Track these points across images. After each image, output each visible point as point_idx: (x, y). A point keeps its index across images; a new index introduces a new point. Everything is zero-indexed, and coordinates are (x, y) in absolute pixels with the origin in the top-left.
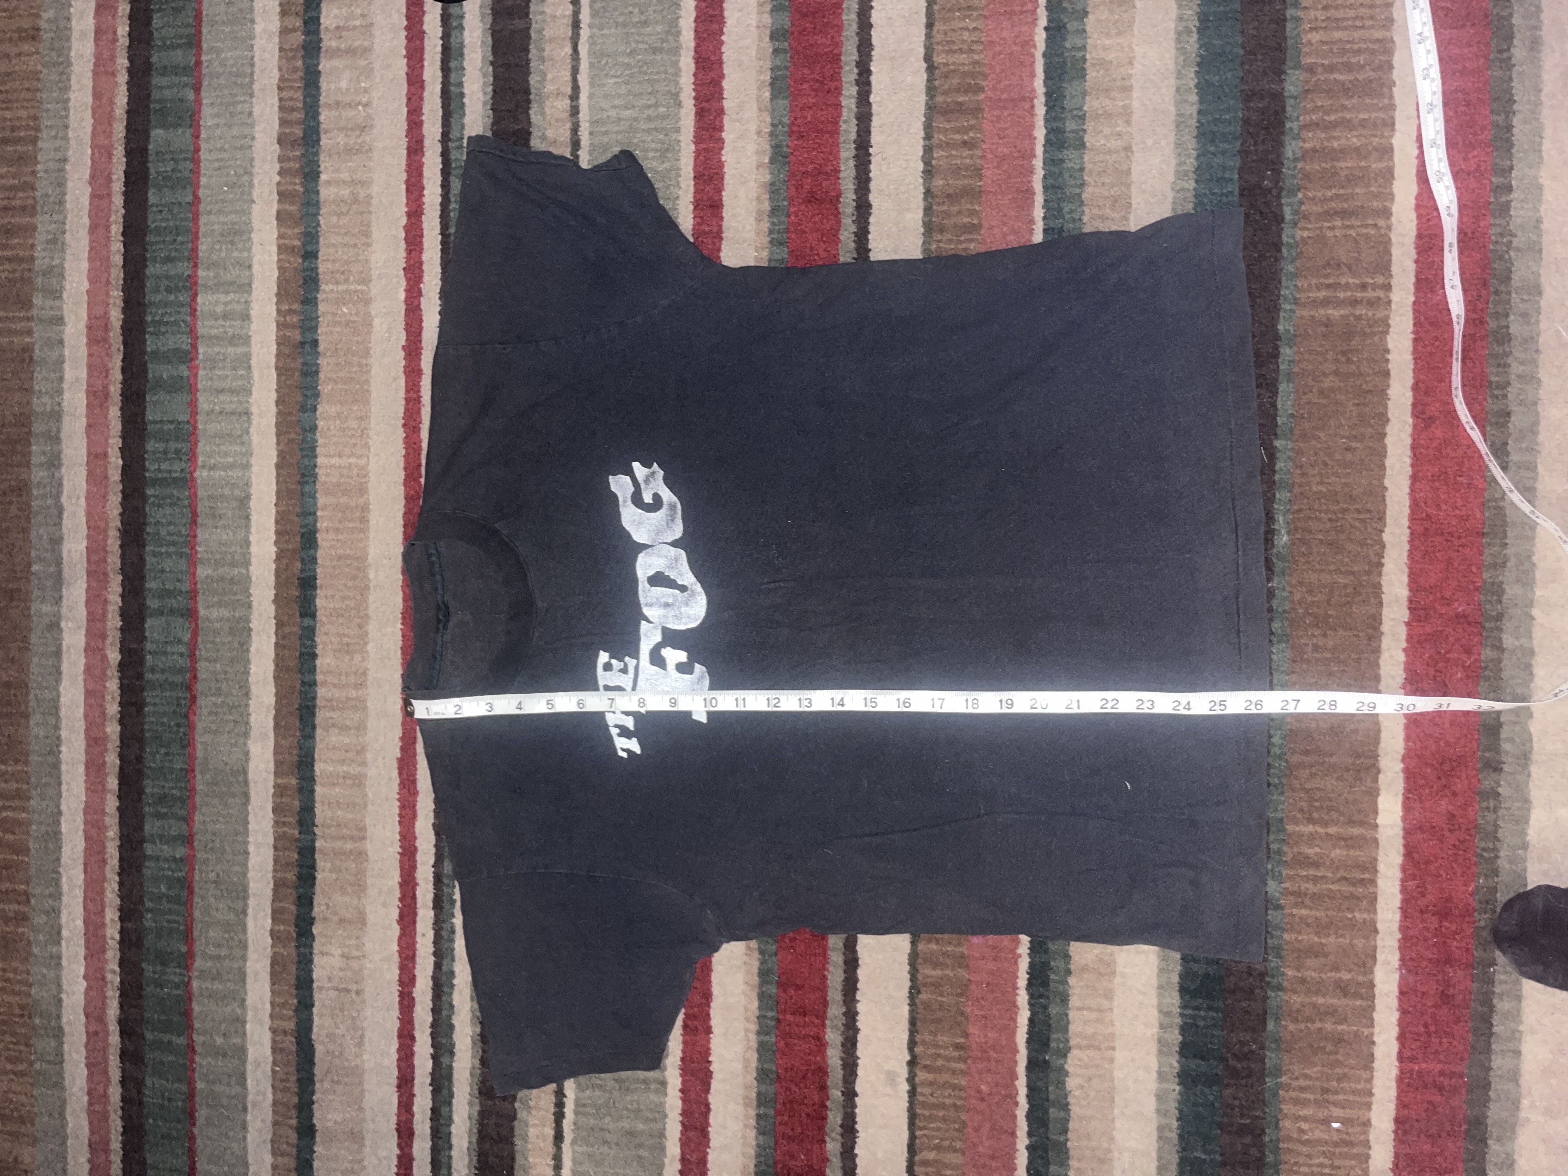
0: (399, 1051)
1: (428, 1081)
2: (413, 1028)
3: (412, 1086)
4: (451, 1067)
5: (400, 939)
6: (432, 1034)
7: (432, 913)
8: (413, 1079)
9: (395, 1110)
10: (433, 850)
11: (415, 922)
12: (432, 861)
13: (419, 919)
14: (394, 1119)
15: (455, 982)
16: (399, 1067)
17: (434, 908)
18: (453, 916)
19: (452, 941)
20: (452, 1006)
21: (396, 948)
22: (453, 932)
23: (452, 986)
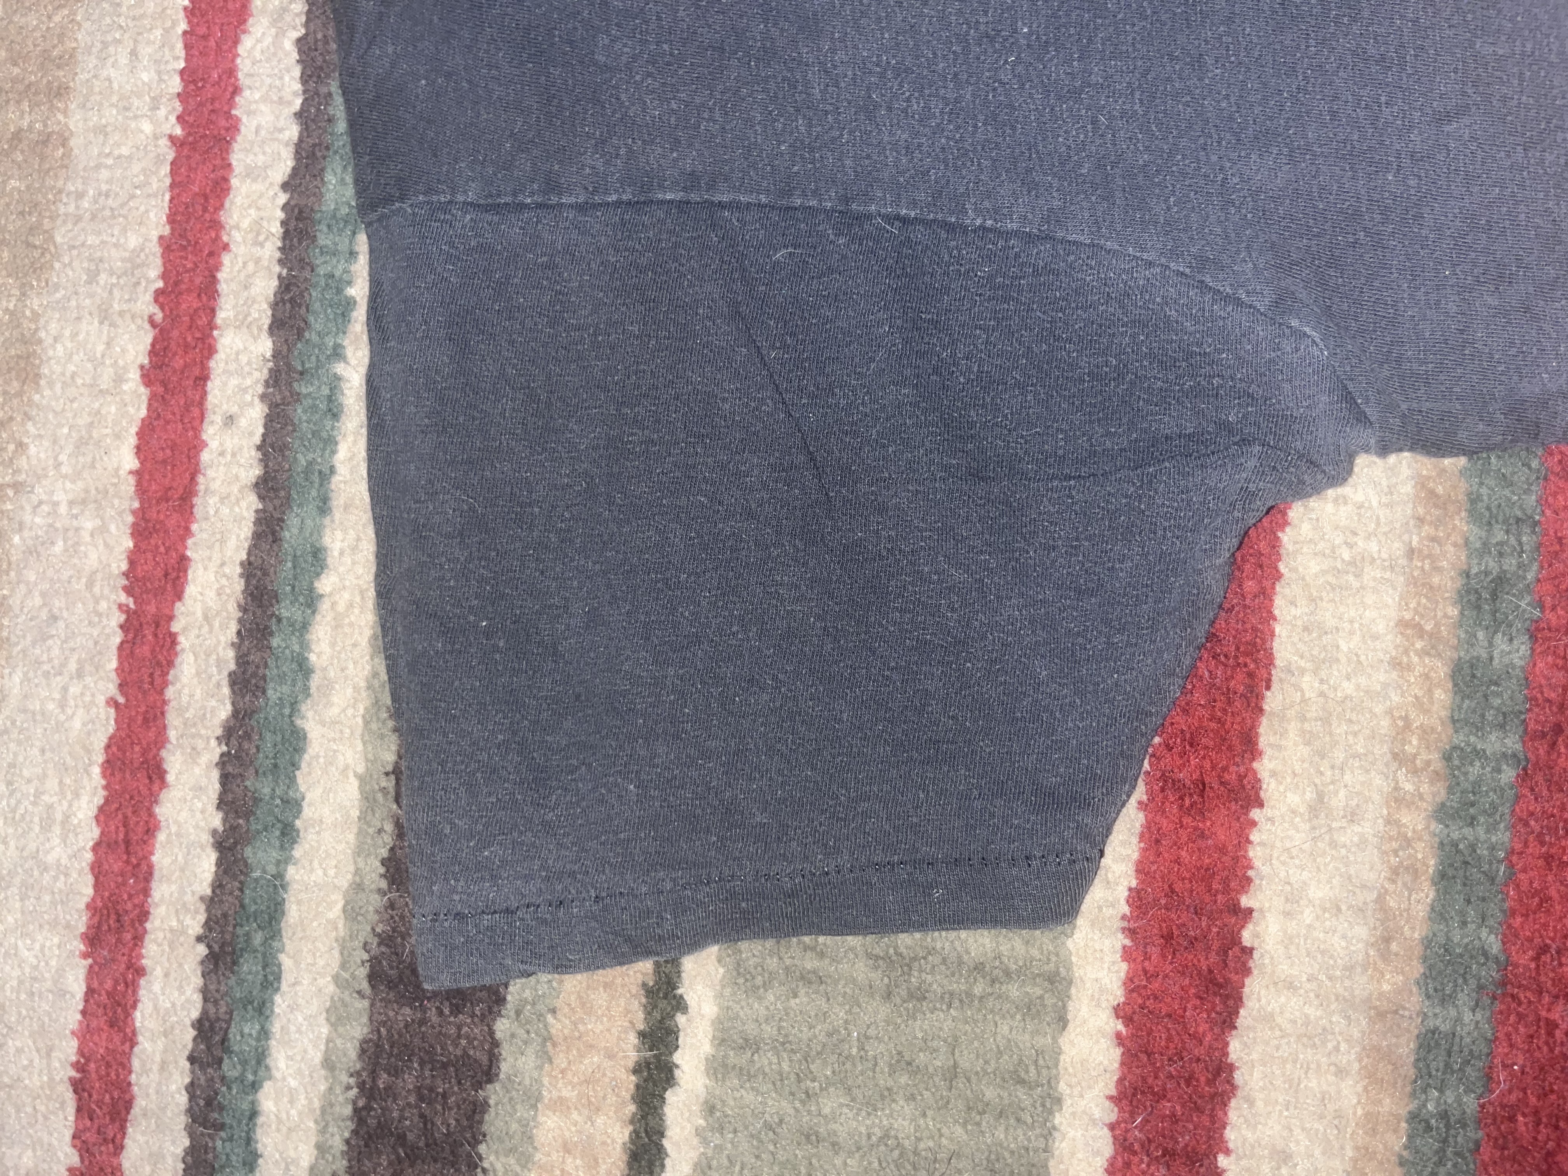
0: (103, 814)
1: (195, 924)
2: (161, 740)
3: (139, 939)
4: (278, 883)
5: (146, 431)
6: (224, 762)
7: (265, 346)
8: (144, 915)
9: (73, 1018)
10: (293, 131)
11: (203, 378)
12: (286, 164)
13: (218, 364)
14: (69, 1049)
15: (325, 584)
16: (97, 869)
17: (277, 326)
18: (338, 354)
19: (330, 443)
20: (304, 669)
21: (130, 462)
22: (334, 411)
23: (311, 601)
